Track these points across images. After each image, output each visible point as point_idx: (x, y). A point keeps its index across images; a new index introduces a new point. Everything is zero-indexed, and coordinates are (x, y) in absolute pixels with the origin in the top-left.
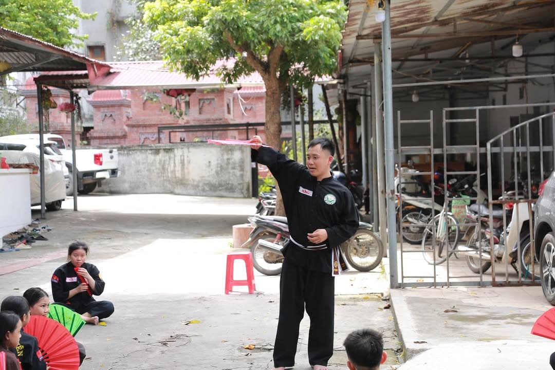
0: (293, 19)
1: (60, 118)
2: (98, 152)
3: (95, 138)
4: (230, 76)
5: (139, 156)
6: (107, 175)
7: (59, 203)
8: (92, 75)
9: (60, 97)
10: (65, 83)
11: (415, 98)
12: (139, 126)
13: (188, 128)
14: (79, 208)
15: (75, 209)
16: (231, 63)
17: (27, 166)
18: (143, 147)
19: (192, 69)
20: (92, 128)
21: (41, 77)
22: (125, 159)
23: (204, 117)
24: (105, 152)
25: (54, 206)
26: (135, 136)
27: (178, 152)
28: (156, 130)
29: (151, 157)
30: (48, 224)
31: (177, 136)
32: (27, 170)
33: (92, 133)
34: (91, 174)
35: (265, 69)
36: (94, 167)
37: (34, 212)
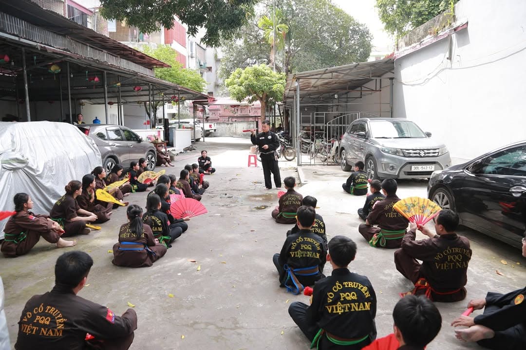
0: (270, 85)
1: (199, 114)
2: (210, 124)
4: (250, 101)
5: (223, 125)
6: (213, 131)
7: (199, 139)
8: (209, 101)
9: (200, 107)
10: (201, 103)
11: (306, 110)
12: (223, 116)
13: (237, 117)
15: (204, 141)
16: (251, 98)
17: (190, 128)
18: (224, 123)
19: (239, 99)
21: (194, 102)
22: (218, 126)
23: (242, 114)
24: (212, 124)
25: (198, 140)
26: (221, 120)
27: (234, 124)
28: (227, 118)
29: (226, 126)
30: (196, 145)
31: (234, 120)
33: (209, 118)
34: (208, 131)
35: (261, 99)
36: (209, 129)
37: (192, 142)
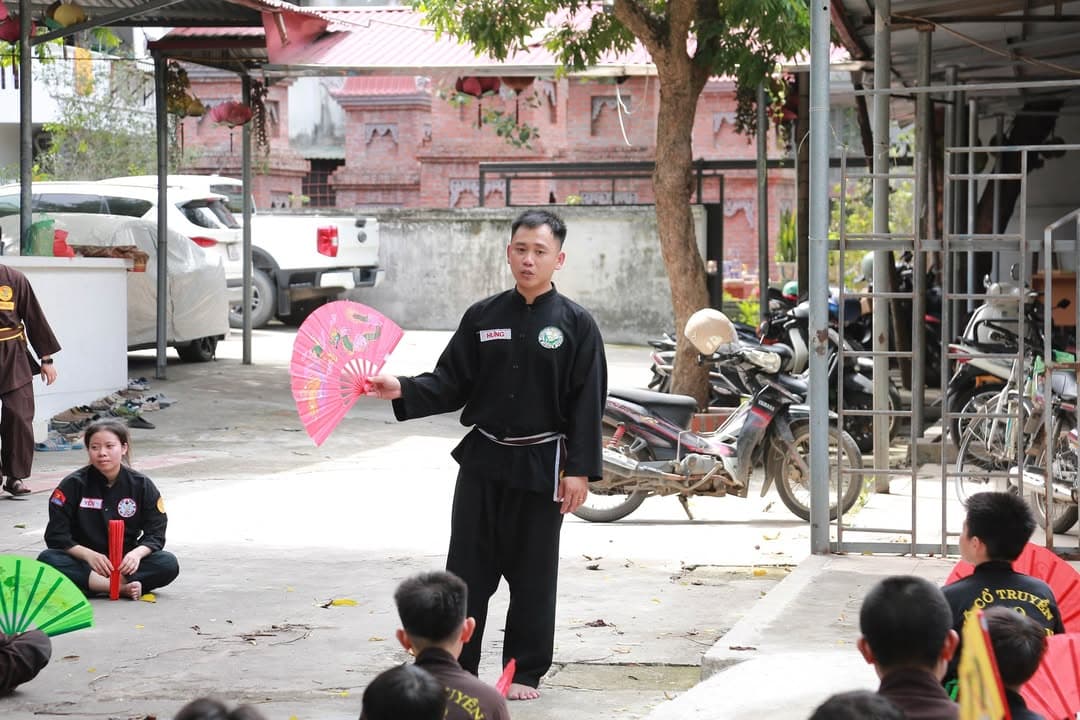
2: (326, 222)
3: (347, 188)
5: (431, 237)
6: (347, 281)
7: (210, 343)
8: (274, 40)
12: (449, 161)
14: (255, 358)
15: (247, 360)
16: (582, 21)
17: (121, 252)
18: (440, 215)
19: (489, 31)
20: (342, 162)
21: (167, 41)
22: (395, 243)
23: (601, 142)
24: (344, 226)
25: (197, 351)
26: (438, 186)
28: (474, 172)
29: (459, 240)
30: (166, 393)
32: (119, 262)
33: (341, 176)
34: (310, 276)
35: (661, 36)
36: (313, 260)
37: (135, 364)
